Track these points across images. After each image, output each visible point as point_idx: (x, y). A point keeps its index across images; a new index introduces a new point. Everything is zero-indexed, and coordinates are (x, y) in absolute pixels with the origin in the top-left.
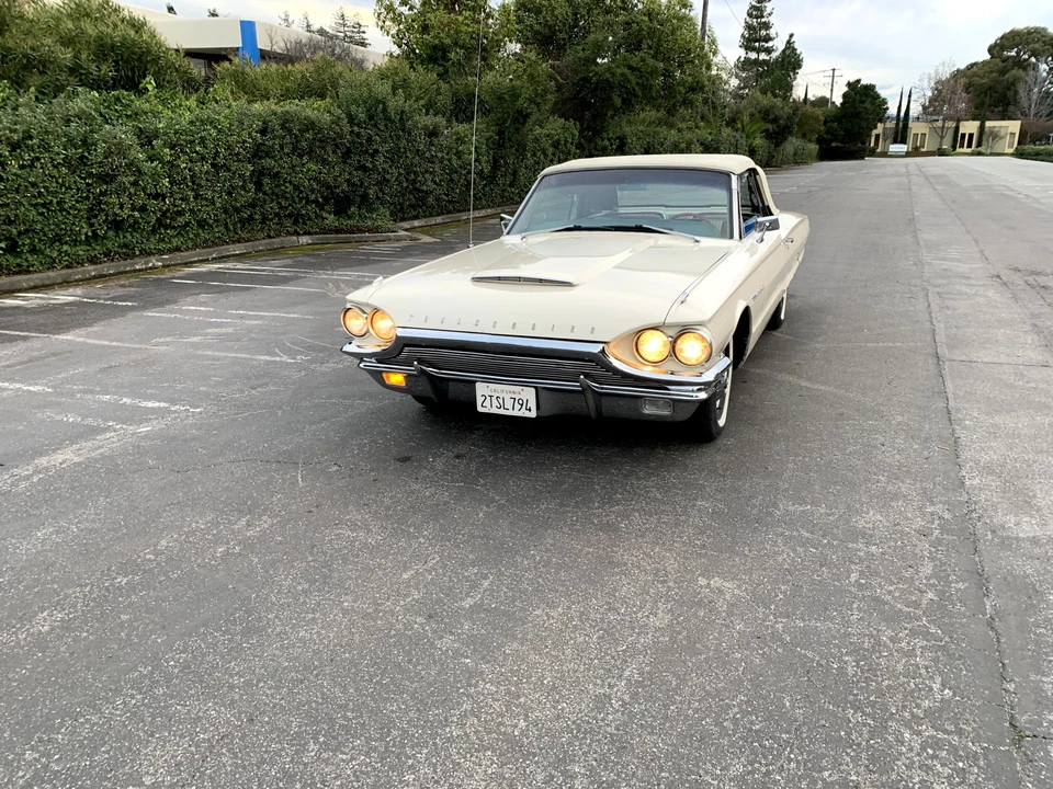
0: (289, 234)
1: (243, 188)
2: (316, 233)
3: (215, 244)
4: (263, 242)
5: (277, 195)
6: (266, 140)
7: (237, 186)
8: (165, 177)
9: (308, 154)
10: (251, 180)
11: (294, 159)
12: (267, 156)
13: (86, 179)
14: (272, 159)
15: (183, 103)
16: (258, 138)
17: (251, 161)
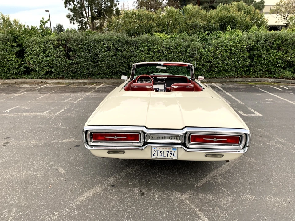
0: (266, 77)
1: (244, 60)
2: (279, 78)
3: (231, 78)
4: (254, 78)
5: (261, 64)
6: (257, 44)
7: (240, 60)
8: (211, 56)
9: (278, 49)
10: (249, 58)
11: (271, 51)
12: (257, 50)
13: (186, 56)
14: (258, 51)
15: (236, 34)
16: (253, 44)
17: (248, 52)
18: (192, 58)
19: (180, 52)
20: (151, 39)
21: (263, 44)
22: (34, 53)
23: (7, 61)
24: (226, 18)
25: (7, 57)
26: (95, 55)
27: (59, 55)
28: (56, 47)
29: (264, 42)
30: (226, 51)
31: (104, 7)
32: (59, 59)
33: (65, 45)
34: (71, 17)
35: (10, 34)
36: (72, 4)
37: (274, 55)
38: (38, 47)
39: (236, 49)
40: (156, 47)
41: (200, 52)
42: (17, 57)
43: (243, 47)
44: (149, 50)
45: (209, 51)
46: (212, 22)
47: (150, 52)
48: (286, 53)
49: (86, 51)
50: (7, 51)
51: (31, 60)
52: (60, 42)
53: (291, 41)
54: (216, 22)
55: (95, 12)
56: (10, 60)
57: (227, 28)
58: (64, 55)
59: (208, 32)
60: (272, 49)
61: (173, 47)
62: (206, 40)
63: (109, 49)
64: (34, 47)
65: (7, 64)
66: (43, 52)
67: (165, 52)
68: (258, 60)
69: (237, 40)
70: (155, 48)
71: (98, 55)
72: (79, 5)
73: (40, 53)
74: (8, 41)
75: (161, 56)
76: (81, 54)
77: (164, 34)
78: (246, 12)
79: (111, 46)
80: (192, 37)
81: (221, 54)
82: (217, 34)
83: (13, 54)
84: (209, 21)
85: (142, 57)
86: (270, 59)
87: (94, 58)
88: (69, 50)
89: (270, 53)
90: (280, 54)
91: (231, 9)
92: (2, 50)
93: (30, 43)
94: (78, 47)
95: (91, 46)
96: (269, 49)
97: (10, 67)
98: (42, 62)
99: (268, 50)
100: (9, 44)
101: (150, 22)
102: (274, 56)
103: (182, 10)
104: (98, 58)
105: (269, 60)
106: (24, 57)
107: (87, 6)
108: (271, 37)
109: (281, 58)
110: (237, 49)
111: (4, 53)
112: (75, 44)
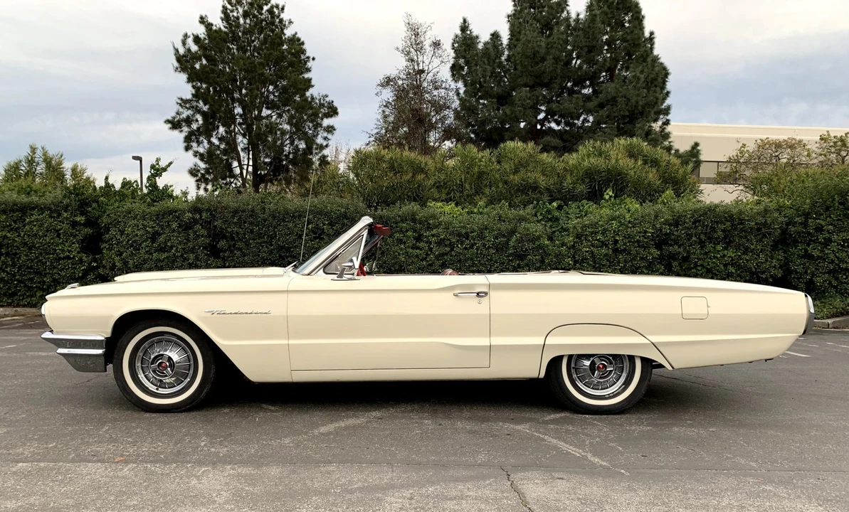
6: (677, 231)
7: (639, 267)
8: (569, 257)
9: (726, 243)
10: (660, 263)
11: (709, 246)
12: (677, 244)
13: (508, 256)
14: (679, 247)
15: (627, 207)
16: (666, 229)
17: (656, 248)
18: (522, 260)
19: (493, 244)
20: (422, 214)
21: (688, 228)
22: (129, 240)
23: (56, 259)
24: (601, 173)
25: (56, 250)
26: (282, 247)
27: (191, 246)
28: (187, 227)
29: (693, 224)
30: (604, 244)
31: (289, 153)
32: (192, 256)
33: (210, 223)
34: (199, 175)
35: (72, 194)
36: (205, 141)
37: (719, 256)
38: (141, 227)
39: (627, 240)
40: (435, 231)
41: (541, 247)
42: (83, 249)
43: (643, 236)
44: (419, 239)
45: (563, 244)
46: (569, 179)
47: (418, 244)
48: (746, 250)
49: (260, 238)
50: (58, 236)
51: (117, 259)
52: (198, 216)
53: (753, 224)
54: (578, 180)
55: (265, 163)
56: (64, 258)
57: (605, 193)
58: (205, 248)
59: (559, 202)
60: (710, 243)
61: (475, 234)
62: (555, 221)
63: (320, 235)
64: (130, 226)
65: (54, 268)
66: (150, 238)
67: (457, 246)
68: (681, 267)
69: (628, 220)
70: (433, 236)
71: (291, 248)
72: (223, 146)
73: (142, 242)
74: (66, 212)
75: (446, 254)
76: (247, 245)
77: (453, 205)
78: (649, 162)
79: (325, 227)
80: (521, 212)
81: (592, 253)
82: (581, 208)
83: (74, 243)
84: (561, 178)
85: (399, 254)
86: (708, 265)
87: (280, 256)
88: (216, 235)
89: (709, 252)
90: (731, 253)
91: (612, 152)
92: (48, 231)
93: (119, 216)
94: (242, 229)
95: (275, 227)
96: (704, 242)
97: (59, 274)
98: (145, 264)
99: (703, 245)
100: (67, 218)
101: (420, 177)
102: (717, 258)
103: (496, 152)
104: (291, 256)
105: (707, 269)
106: (100, 251)
107: (245, 149)
108: (706, 214)
109: (735, 263)
110: (629, 239)
111: (52, 239)
112: (235, 220)
